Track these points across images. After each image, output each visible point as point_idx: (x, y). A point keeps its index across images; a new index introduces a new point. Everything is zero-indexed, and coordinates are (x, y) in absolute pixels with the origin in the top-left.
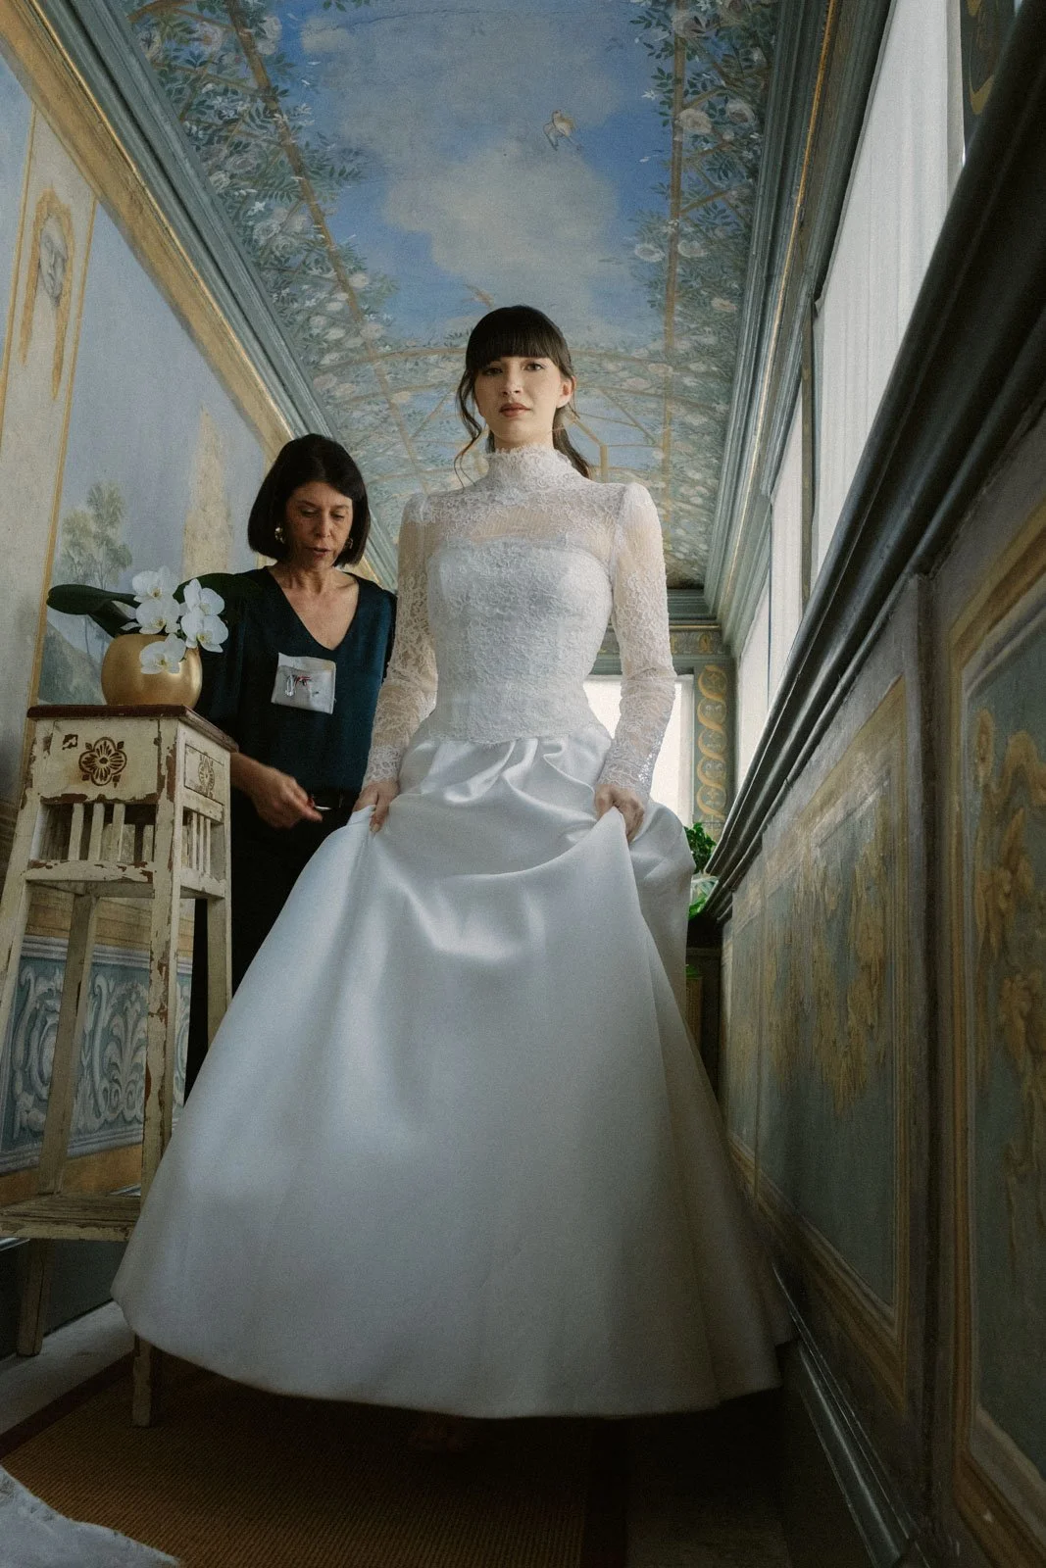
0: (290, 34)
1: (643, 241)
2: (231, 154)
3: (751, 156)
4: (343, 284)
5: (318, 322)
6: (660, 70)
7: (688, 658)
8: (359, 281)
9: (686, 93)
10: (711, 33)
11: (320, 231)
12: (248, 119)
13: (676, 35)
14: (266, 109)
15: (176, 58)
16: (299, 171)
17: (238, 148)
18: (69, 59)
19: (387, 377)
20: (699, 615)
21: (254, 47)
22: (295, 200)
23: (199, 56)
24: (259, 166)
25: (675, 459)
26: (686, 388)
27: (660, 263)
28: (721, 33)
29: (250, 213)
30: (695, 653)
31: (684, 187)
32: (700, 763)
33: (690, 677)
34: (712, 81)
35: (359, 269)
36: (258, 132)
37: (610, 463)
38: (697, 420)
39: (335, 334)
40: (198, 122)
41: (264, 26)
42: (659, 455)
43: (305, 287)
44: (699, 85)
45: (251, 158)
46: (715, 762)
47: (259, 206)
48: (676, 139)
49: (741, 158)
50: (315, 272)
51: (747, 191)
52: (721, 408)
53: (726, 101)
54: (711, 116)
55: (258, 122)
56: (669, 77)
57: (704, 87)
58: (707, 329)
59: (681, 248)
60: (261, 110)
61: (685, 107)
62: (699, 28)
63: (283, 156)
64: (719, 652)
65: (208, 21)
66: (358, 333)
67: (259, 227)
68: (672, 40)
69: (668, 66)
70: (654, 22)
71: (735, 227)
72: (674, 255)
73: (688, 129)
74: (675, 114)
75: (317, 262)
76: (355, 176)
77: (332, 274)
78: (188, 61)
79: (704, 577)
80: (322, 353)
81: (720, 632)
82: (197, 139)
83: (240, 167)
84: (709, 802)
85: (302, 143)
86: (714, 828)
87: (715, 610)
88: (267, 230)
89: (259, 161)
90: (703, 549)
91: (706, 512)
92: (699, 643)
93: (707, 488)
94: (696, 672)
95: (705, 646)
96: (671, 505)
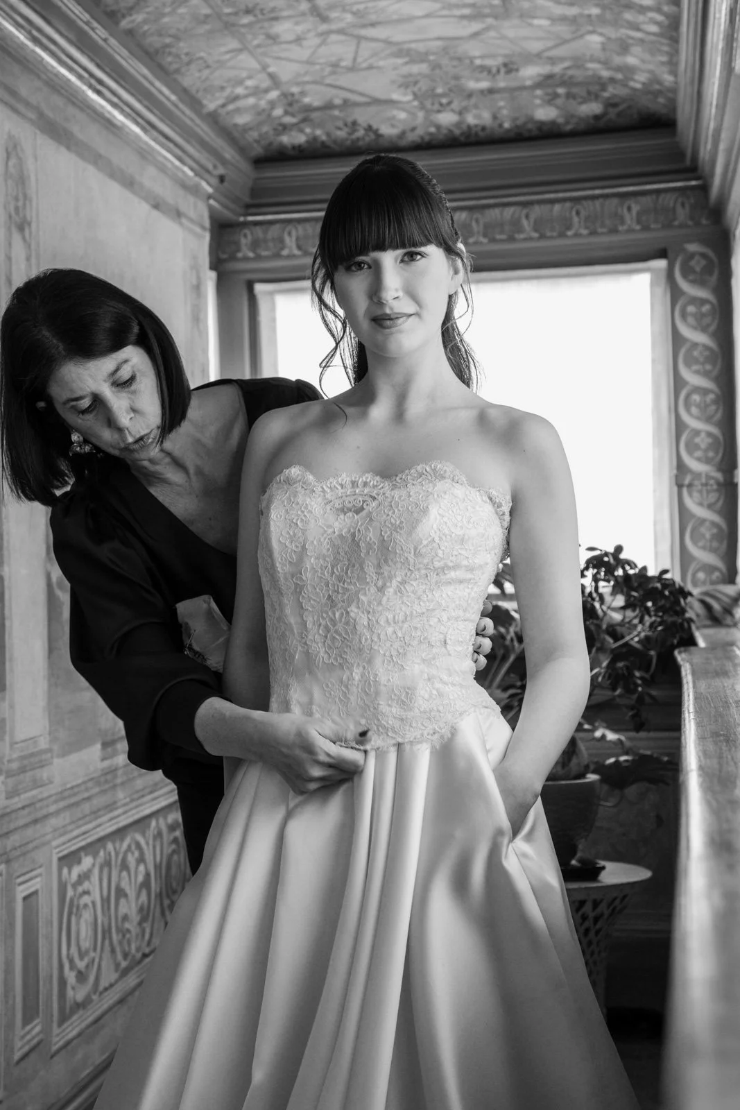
7: (658, 235)
20: (672, 166)
30: (668, 226)
33: (661, 264)
46: (705, 392)
64: (704, 222)
79: (674, 110)
81: (705, 188)
84: (698, 454)
86: (708, 492)
87: (694, 158)
90: (668, 79)
91: (665, 41)
92: (674, 209)
93: (667, 15)
94: (670, 254)
95: (682, 214)
96: (612, 33)
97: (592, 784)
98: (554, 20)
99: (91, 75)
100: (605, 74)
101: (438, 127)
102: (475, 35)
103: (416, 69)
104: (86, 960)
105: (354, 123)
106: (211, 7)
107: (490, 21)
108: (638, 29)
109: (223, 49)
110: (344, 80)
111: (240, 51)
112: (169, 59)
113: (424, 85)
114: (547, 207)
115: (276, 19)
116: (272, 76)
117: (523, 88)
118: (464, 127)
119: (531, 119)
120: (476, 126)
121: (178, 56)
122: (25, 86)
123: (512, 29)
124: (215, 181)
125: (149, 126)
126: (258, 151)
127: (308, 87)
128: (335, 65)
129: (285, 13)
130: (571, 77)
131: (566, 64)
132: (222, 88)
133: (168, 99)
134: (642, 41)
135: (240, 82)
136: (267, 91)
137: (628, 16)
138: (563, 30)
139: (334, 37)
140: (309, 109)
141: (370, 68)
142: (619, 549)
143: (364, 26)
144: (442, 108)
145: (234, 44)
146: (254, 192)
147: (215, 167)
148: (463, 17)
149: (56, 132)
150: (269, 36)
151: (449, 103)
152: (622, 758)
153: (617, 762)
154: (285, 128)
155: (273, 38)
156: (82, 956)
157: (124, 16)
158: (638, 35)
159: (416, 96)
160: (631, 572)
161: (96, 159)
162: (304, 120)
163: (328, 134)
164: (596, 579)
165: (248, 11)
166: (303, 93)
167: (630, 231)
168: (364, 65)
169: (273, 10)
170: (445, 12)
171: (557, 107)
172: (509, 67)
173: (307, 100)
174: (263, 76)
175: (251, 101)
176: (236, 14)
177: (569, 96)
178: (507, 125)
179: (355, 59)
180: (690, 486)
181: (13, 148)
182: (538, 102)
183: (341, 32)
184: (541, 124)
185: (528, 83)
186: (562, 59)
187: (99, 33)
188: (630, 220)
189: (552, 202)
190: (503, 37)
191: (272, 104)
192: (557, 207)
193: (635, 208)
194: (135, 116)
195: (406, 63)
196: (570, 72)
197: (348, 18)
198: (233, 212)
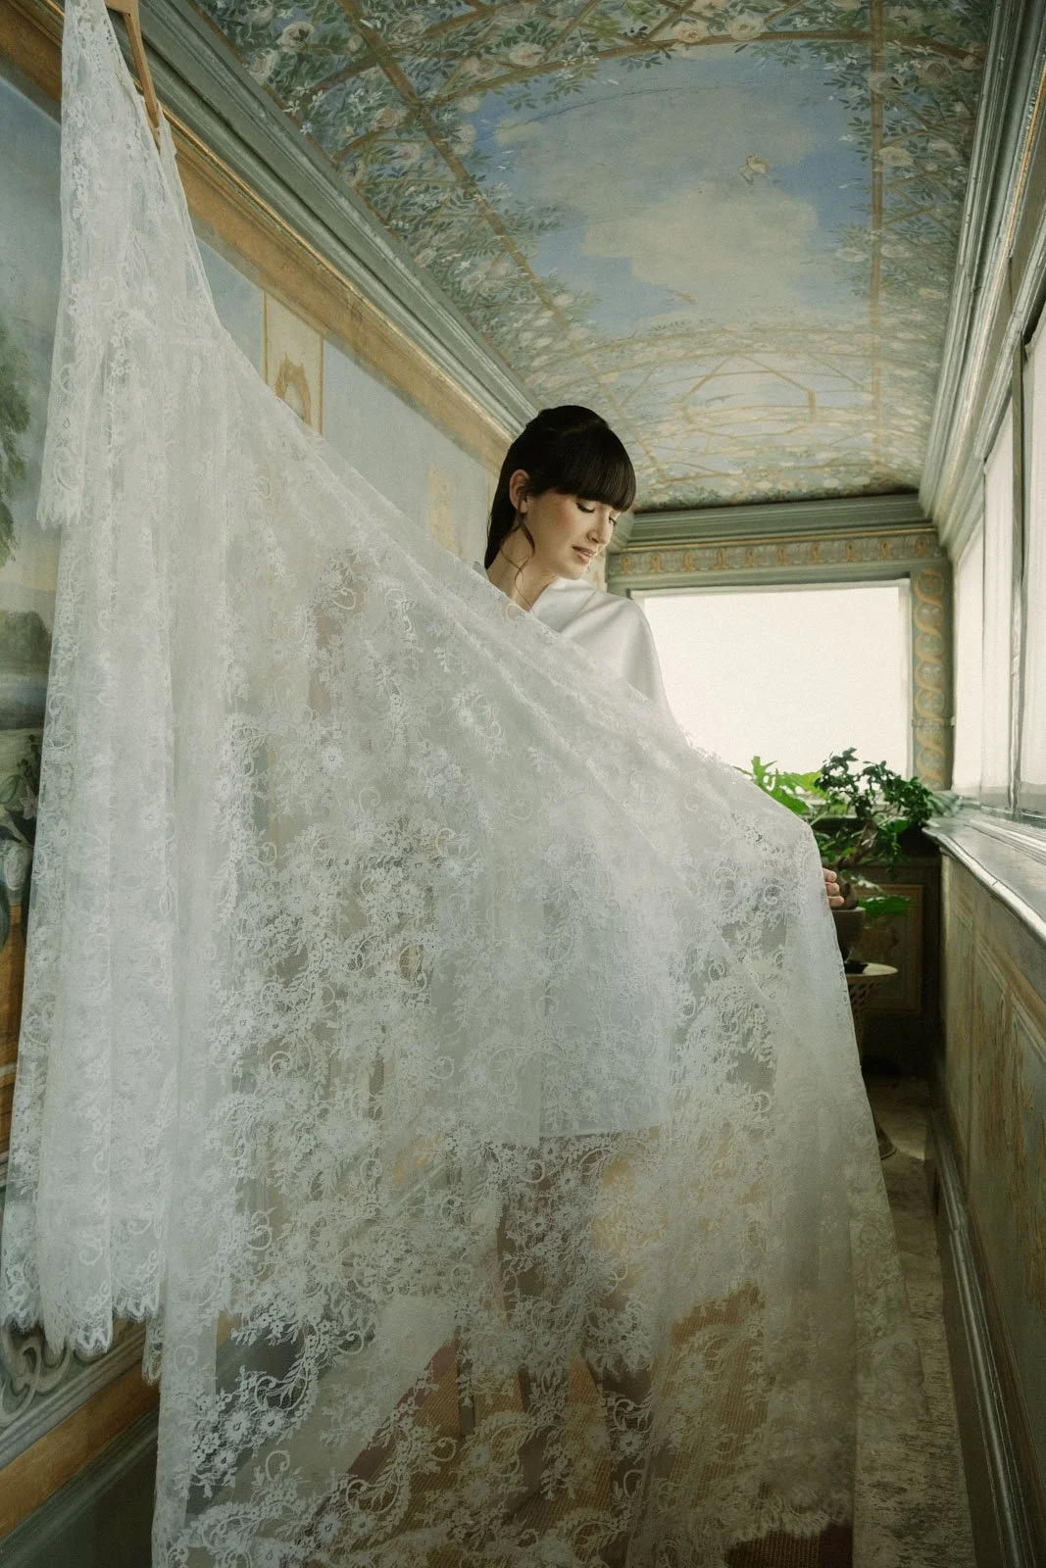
0: (483, 136)
1: (845, 246)
2: (436, 234)
3: (955, 183)
4: (548, 305)
5: (526, 338)
6: (857, 119)
7: (904, 563)
8: (562, 301)
9: (885, 135)
10: (910, 90)
11: (523, 271)
12: (450, 205)
13: (873, 92)
14: (465, 193)
15: (379, 176)
16: (499, 231)
17: (441, 228)
18: (287, 227)
19: (596, 366)
20: (915, 519)
21: (451, 151)
22: (497, 253)
23: (401, 169)
24: (462, 236)
25: (885, 400)
26: (894, 351)
27: (863, 263)
28: (920, 90)
29: (457, 272)
30: (911, 557)
31: (886, 205)
32: (918, 667)
33: (906, 581)
34: (912, 126)
35: (562, 291)
36: (460, 211)
37: (818, 403)
38: (907, 373)
39: (543, 342)
40: (404, 218)
41: (459, 134)
42: (868, 398)
43: (512, 314)
44: (899, 130)
45: (455, 232)
46: (933, 665)
47: (465, 264)
48: (876, 170)
49: (945, 185)
50: (520, 301)
51: (952, 210)
52: (932, 365)
53: (928, 142)
54: (912, 152)
55: (458, 204)
56: (867, 123)
57: (904, 130)
58: (914, 310)
59: (885, 251)
60: (461, 195)
61: (883, 146)
62: (896, 86)
63: (485, 223)
64: (936, 555)
65: (406, 141)
66: (564, 338)
67: (465, 280)
68: (868, 96)
69: (866, 115)
70: (850, 82)
71: (940, 235)
72: (876, 256)
73: (889, 163)
74: (874, 151)
75: (522, 293)
76: (554, 226)
77: (537, 299)
78: (392, 176)
79: (919, 483)
80: (532, 358)
81: (936, 534)
82: (404, 230)
83: (444, 240)
84: (928, 706)
85: (501, 211)
86: (934, 731)
87: (931, 514)
88: (474, 281)
89: (462, 232)
90: (917, 463)
91: (917, 438)
92: (915, 547)
93: (920, 421)
94: (912, 575)
95: (921, 549)
96: (882, 432)
97: (859, 913)
98: (843, 423)
100: (873, 458)
101: (758, 491)
102: (789, 432)
103: (747, 454)
105: (702, 489)
106: (619, 415)
107: (800, 423)
108: (900, 430)
110: (699, 461)
111: (634, 442)
113: (751, 464)
114: (830, 543)
115: (660, 422)
116: (652, 458)
117: (817, 467)
118: (776, 491)
119: (821, 487)
120: (784, 490)
123: (814, 429)
127: (674, 466)
128: (693, 451)
129: (666, 419)
130: (850, 460)
131: (847, 452)
134: (901, 437)
136: (648, 467)
137: (894, 421)
138: (849, 430)
139: (697, 433)
140: (673, 480)
141: (716, 453)
142: (884, 763)
143: (716, 426)
146: (634, 532)
148: (782, 421)
150: (654, 433)
151: (767, 476)
152: (878, 898)
153: (875, 901)
154: (657, 492)
158: (900, 434)
159: (745, 471)
160: (892, 778)
162: (669, 486)
163: (684, 496)
164: (870, 781)
166: (670, 469)
167: (886, 559)
168: (713, 451)
169: (659, 416)
170: (770, 418)
171: (839, 479)
172: (808, 453)
173: (672, 473)
174: (646, 458)
176: (635, 419)
177: (847, 472)
178: (804, 490)
179: (707, 448)
180: (921, 727)
182: (826, 476)
183: (700, 430)
184: (827, 490)
185: (820, 464)
186: (845, 448)
188: (886, 552)
189: (833, 540)
190: (808, 434)
191: (650, 476)
192: (836, 544)
193: (890, 545)
195: (741, 450)
196: (849, 457)
197: (707, 421)
198: (619, 545)
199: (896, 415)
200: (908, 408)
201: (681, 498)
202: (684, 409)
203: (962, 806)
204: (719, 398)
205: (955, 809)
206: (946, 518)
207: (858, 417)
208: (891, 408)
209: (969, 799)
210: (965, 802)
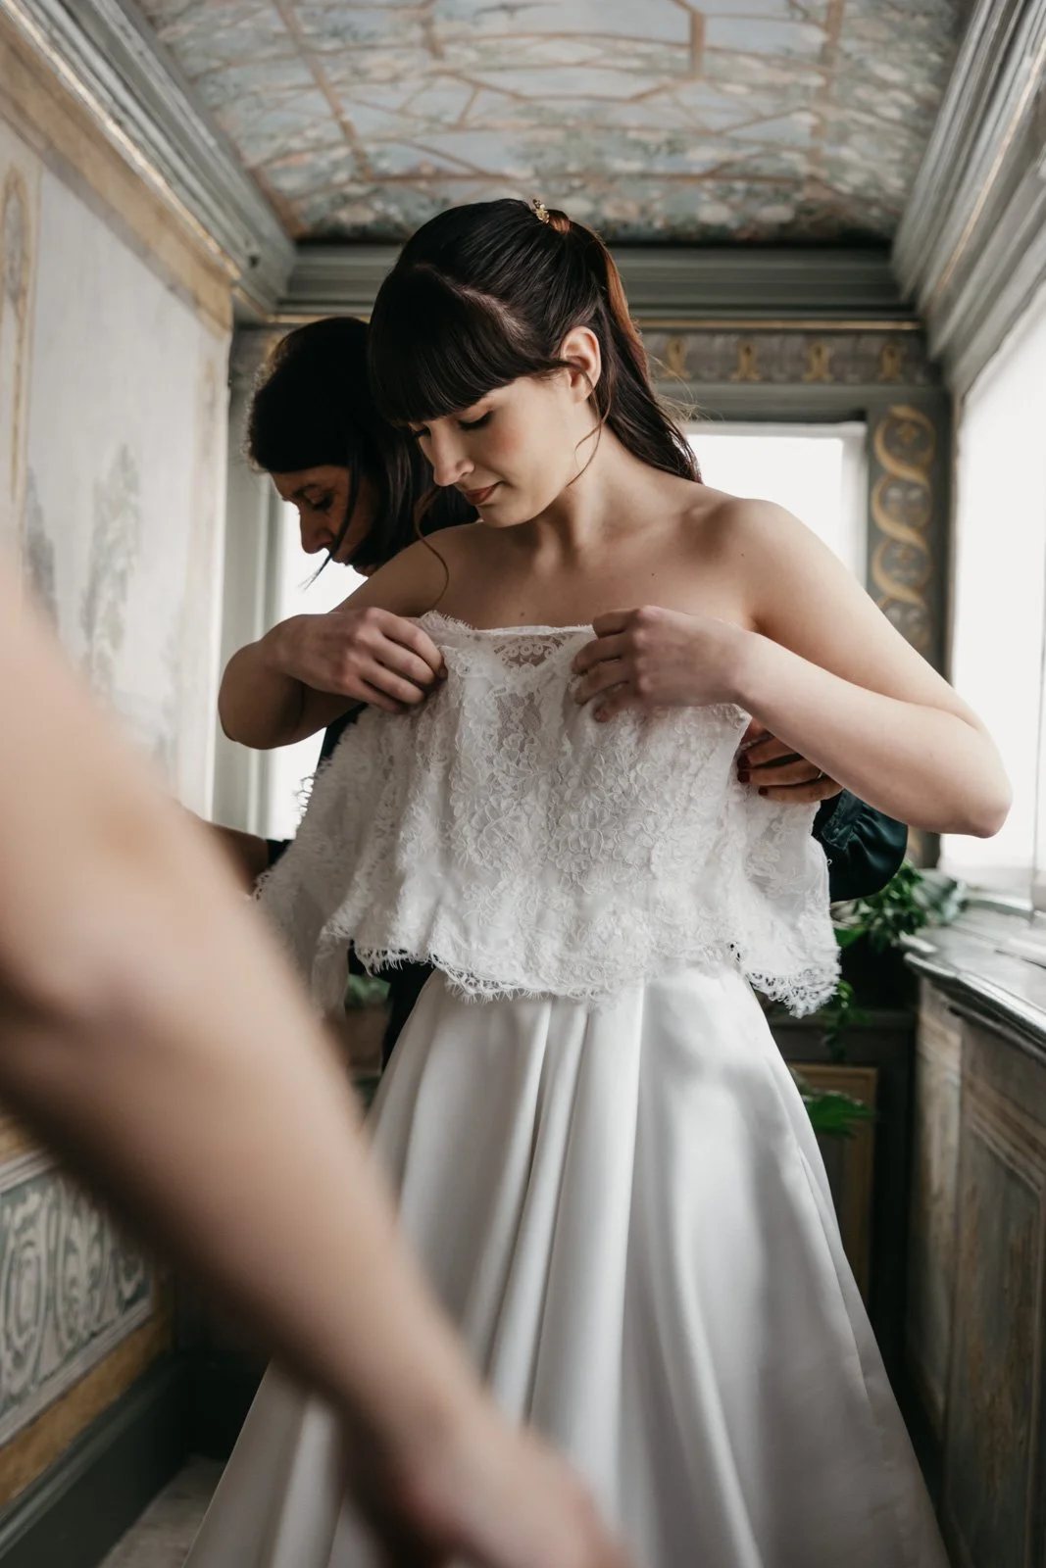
7: (855, 390)
20: (882, 300)
25: (849, 45)
30: (869, 379)
33: (858, 429)
37: (710, 39)
42: (815, 37)
46: (907, 606)
64: (922, 377)
79: (896, 226)
81: (922, 336)
87: (917, 293)
90: (894, 183)
91: (905, 132)
92: (879, 360)
93: (918, 98)
94: (870, 417)
95: (889, 365)
96: (832, 114)
98: (754, 87)
99: (116, 99)
100: (804, 168)
102: (639, 98)
103: (543, 135)
104: (26, 1337)
106: (287, 23)
107: (666, 80)
108: (871, 112)
109: (287, 83)
110: (446, 142)
111: (308, 87)
112: (211, 89)
113: (552, 159)
114: (704, 339)
115: (372, 48)
116: (346, 128)
117: (689, 177)
118: (598, 222)
119: (692, 220)
120: (616, 221)
121: (223, 87)
122: (35, 105)
123: (693, 95)
124: (244, 263)
125: (174, 178)
126: (306, 226)
127: (389, 147)
128: (434, 120)
129: (384, 41)
130: (757, 169)
131: (754, 150)
132: (272, 137)
133: (204, 143)
134: (871, 129)
135: (298, 132)
136: (332, 146)
137: (863, 92)
138: (765, 104)
139: (444, 81)
140: (385, 177)
141: (483, 128)
143: (489, 69)
144: (572, 192)
145: (304, 76)
146: (292, 283)
147: (247, 243)
148: (629, 71)
149: (66, 171)
150: (356, 71)
151: (583, 187)
154: (347, 200)
155: (359, 73)
156: (21, 1330)
157: (165, 25)
158: (869, 120)
159: (538, 174)
161: (109, 215)
162: (376, 192)
163: (406, 214)
165: (335, 34)
166: (381, 155)
167: (818, 380)
168: (475, 124)
169: (371, 35)
170: (607, 62)
171: (733, 207)
172: (674, 147)
173: (383, 163)
174: (333, 125)
175: (308, 158)
176: (318, 36)
177: (750, 194)
178: (658, 224)
179: (463, 114)
181: (14, 184)
182: (705, 197)
183: (455, 74)
184: (705, 228)
185: (697, 170)
186: (750, 142)
187: (134, 44)
188: (818, 365)
189: (713, 332)
190: (677, 104)
191: (336, 165)
192: (719, 341)
193: (828, 352)
194: (160, 162)
195: (533, 127)
196: (756, 161)
197: (471, 55)
198: (261, 308)
199: (869, 80)
200: (894, 65)
201: (399, 218)
202: (427, 24)
203: (964, 905)
204: (504, 8)
205: (951, 909)
206: (949, 303)
207: (787, 78)
208: (860, 63)
209: (977, 889)
210: (973, 896)
